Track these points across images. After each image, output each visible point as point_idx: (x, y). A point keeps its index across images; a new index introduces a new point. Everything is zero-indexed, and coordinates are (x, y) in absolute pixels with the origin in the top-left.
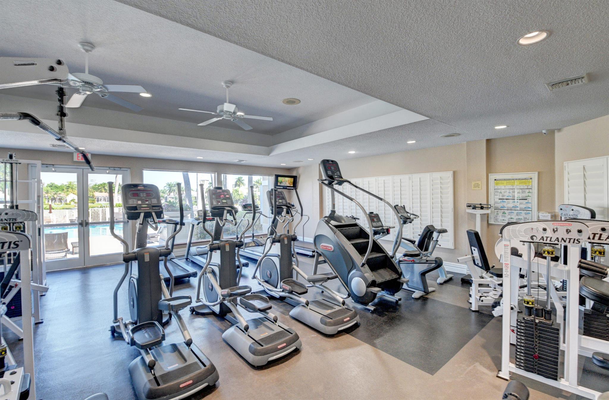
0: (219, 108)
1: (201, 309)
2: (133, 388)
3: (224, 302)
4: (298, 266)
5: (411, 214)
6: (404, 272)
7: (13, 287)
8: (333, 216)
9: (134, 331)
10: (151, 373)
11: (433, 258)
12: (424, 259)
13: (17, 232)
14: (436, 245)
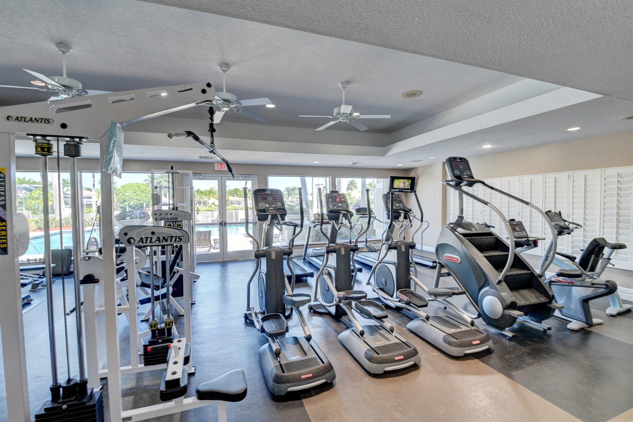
0: (335, 111)
1: (318, 308)
2: (262, 370)
3: (340, 304)
4: (416, 276)
5: (570, 223)
6: (557, 297)
7: (175, 273)
8: (460, 223)
9: (264, 319)
10: (277, 360)
11: (603, 281)
12: (588, 282)
13: (178, 228)
14: (607, 264)
